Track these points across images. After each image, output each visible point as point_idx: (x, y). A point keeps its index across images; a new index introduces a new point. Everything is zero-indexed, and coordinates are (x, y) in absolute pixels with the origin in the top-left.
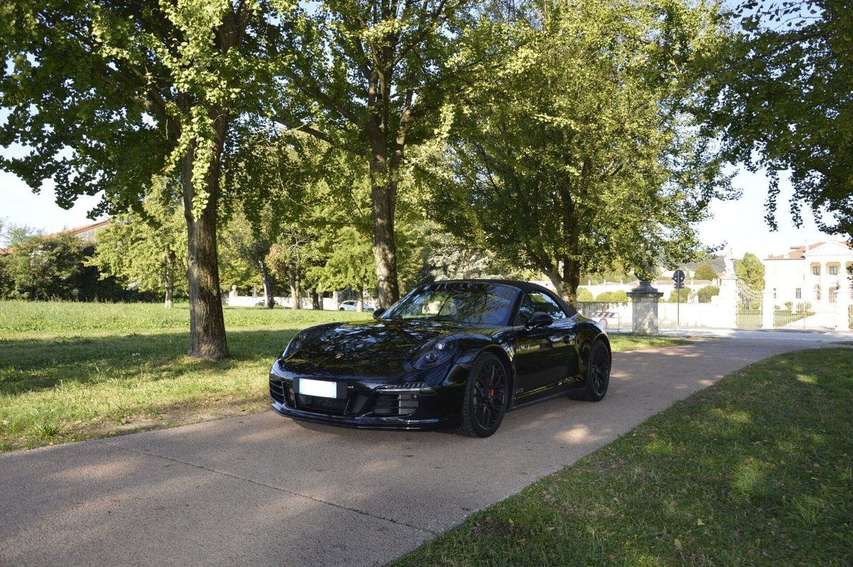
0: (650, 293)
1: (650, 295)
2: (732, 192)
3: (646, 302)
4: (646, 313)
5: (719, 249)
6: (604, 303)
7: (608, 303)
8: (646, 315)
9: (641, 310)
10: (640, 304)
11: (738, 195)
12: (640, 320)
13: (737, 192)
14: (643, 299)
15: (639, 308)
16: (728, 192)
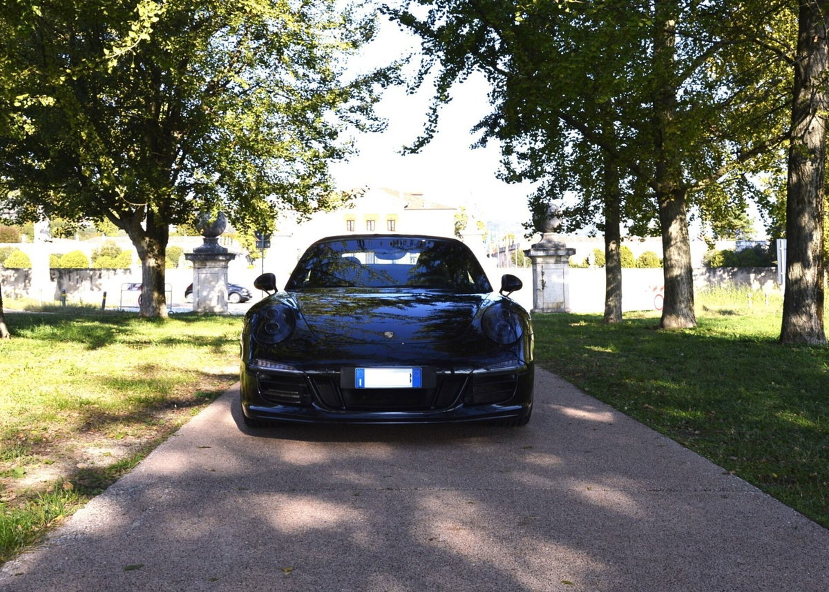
0: (221, 255)
1: (221, 258)
2: (376, 122)
3: (214, 267)
4: (213, 283)
5: (358, 196)
6: (94, 269)
7: (100, 270)
8: (214, 287)
9: (206, 279)
10: (204, 271)
11: (383, 127)
12: (205, 293)
13: (382, 122)
14: (209, 264)
15: (203, 276)
16: (371, 122)
